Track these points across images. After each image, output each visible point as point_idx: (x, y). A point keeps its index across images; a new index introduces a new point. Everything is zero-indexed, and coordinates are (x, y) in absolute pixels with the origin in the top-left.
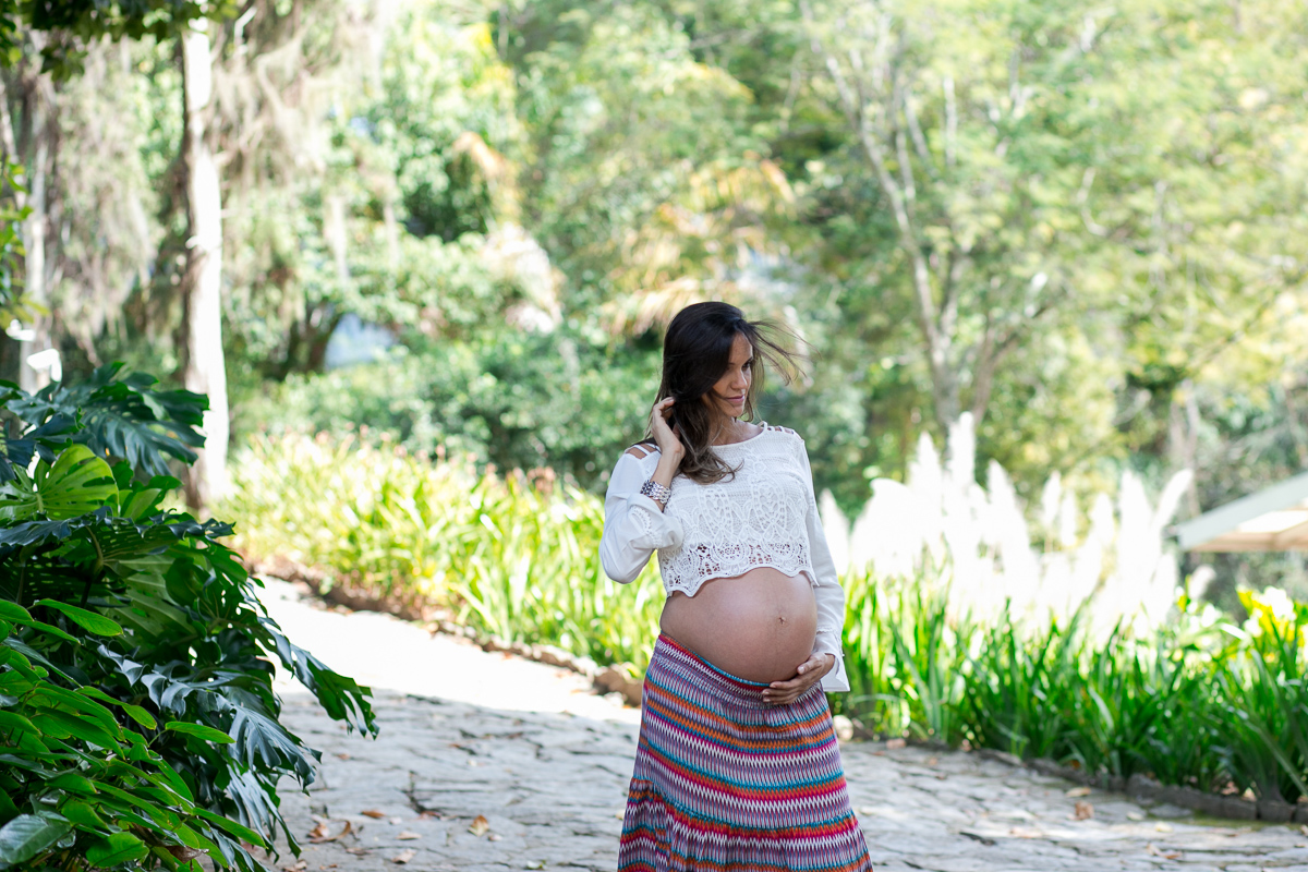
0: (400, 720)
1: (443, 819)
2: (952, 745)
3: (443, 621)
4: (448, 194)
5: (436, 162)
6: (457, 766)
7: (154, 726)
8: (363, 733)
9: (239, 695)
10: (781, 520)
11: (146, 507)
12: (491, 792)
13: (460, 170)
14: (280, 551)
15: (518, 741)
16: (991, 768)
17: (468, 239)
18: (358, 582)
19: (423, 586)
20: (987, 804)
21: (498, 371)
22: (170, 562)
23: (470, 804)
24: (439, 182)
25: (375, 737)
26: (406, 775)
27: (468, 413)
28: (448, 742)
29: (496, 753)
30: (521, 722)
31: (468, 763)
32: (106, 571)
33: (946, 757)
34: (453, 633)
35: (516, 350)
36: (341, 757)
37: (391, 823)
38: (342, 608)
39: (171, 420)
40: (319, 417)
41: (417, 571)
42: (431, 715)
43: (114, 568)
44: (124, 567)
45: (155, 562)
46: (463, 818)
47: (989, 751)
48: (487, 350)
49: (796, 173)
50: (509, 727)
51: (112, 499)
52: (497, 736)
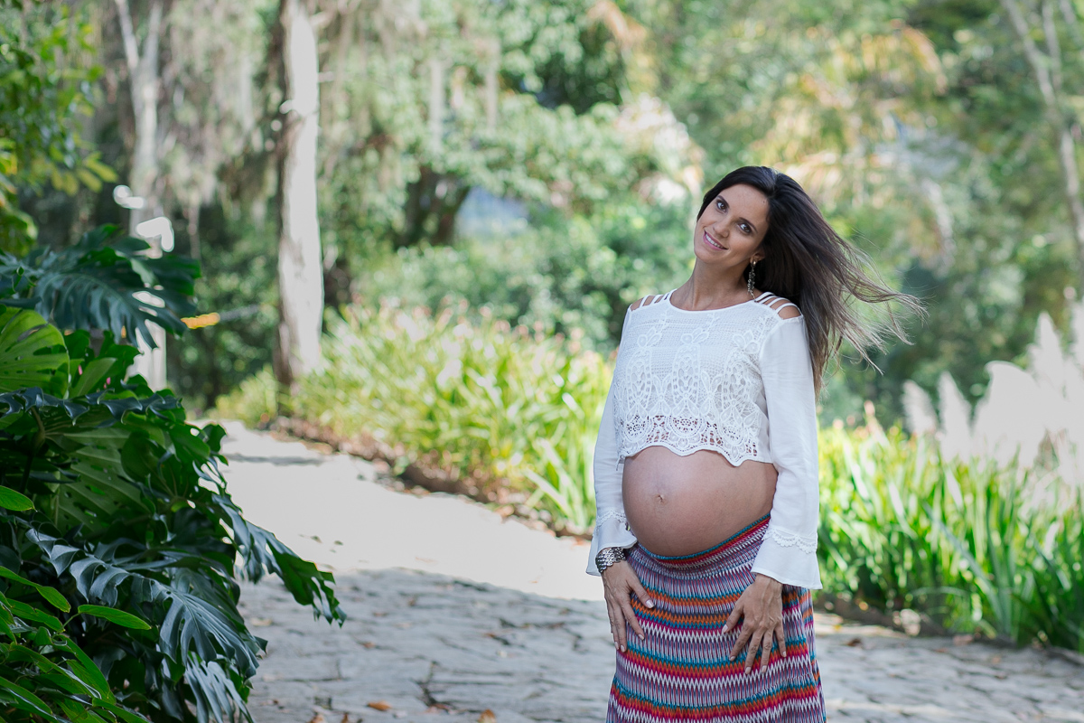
0: (440, 607)
1: (452, 712)
2: (1022, 643)
3: (518, 504)
4: (582, 65)
5: (571, 31)
6: (484, 657)
7: (67, 609)
8: (330, 620)
9: (190, 578)
10: (694, 395)
11: (99, 378)
12: (511, 685)
13: (594, 40)
14: (366, 429)
15: (558, 632)
16: (1056, 668)
17: (602, 109)
18: (437, 461)
19: (500, 467)
20: (1042, 706)
21: (619, 246)
22: (125, 436)
23: (483, 697)
24: (573, 53)
25: (341, 625)
26: (427, 665)
27: (588, 288)
28: (484, 631)
29: (531, 644)
30: (568, 611)
31: (497, 653)
32: (48, 445)
33: (1012, 656)
34: (527, 517)
35: (638, 223)
36: (366, 645)
37: (395, 716)
38: (419, 490)
39: (159, 288)
40: (433, 291)
41: (494, 452)
42: (473, 602)
43: (58, 442)
44: (69, 440)
45: (110, 436)
46: (472, 712)
47: (1057, 650)
48: (609, 224)
49: (945, 44)
50: (553, 617)
51: (63, 369)
52: (538, 626)
